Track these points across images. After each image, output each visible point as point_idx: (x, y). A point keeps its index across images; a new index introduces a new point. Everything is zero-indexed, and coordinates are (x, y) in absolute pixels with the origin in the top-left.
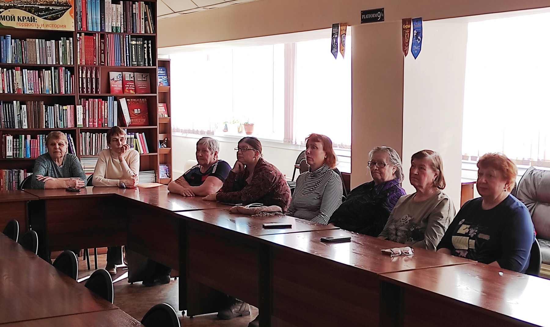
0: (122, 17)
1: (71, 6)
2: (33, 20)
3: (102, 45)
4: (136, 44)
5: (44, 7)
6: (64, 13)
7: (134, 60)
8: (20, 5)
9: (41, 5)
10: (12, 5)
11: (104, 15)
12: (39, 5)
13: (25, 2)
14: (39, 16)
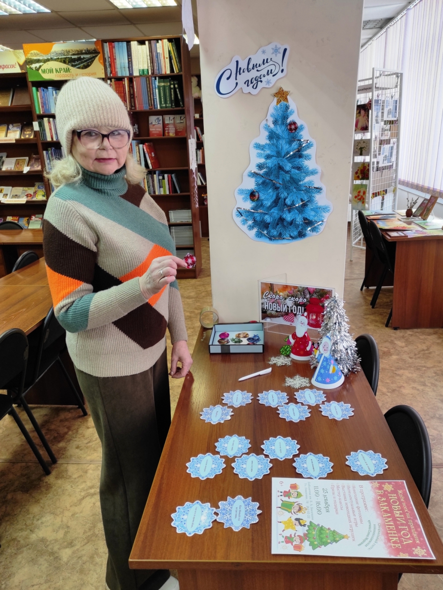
0: (149, 58)
1: (99, 53)
2: (67, 70)
3: (131, 90)
4: (164, 86)
5: (76, 57)
6: (94, 60)
7: (163, 103)
8: (55, 58)
9: (74, 55)
10: (50, 58)
11: (131, 58)
12: (72, 55)
13: (60, 54)
14: (73, 66)
